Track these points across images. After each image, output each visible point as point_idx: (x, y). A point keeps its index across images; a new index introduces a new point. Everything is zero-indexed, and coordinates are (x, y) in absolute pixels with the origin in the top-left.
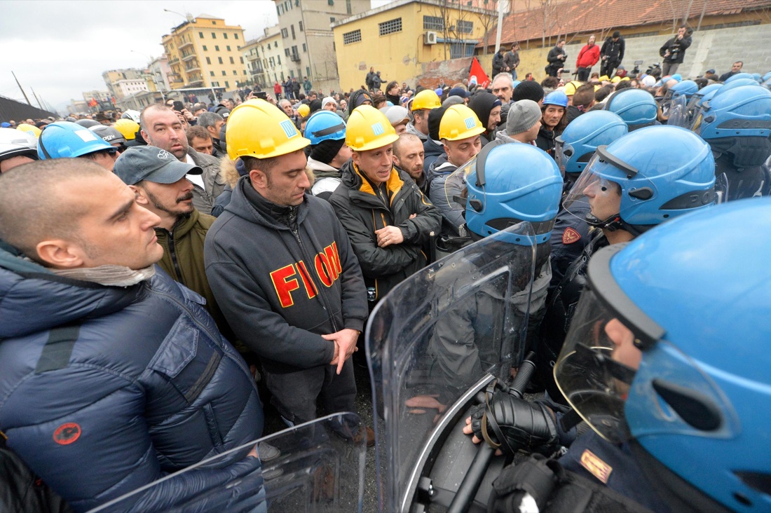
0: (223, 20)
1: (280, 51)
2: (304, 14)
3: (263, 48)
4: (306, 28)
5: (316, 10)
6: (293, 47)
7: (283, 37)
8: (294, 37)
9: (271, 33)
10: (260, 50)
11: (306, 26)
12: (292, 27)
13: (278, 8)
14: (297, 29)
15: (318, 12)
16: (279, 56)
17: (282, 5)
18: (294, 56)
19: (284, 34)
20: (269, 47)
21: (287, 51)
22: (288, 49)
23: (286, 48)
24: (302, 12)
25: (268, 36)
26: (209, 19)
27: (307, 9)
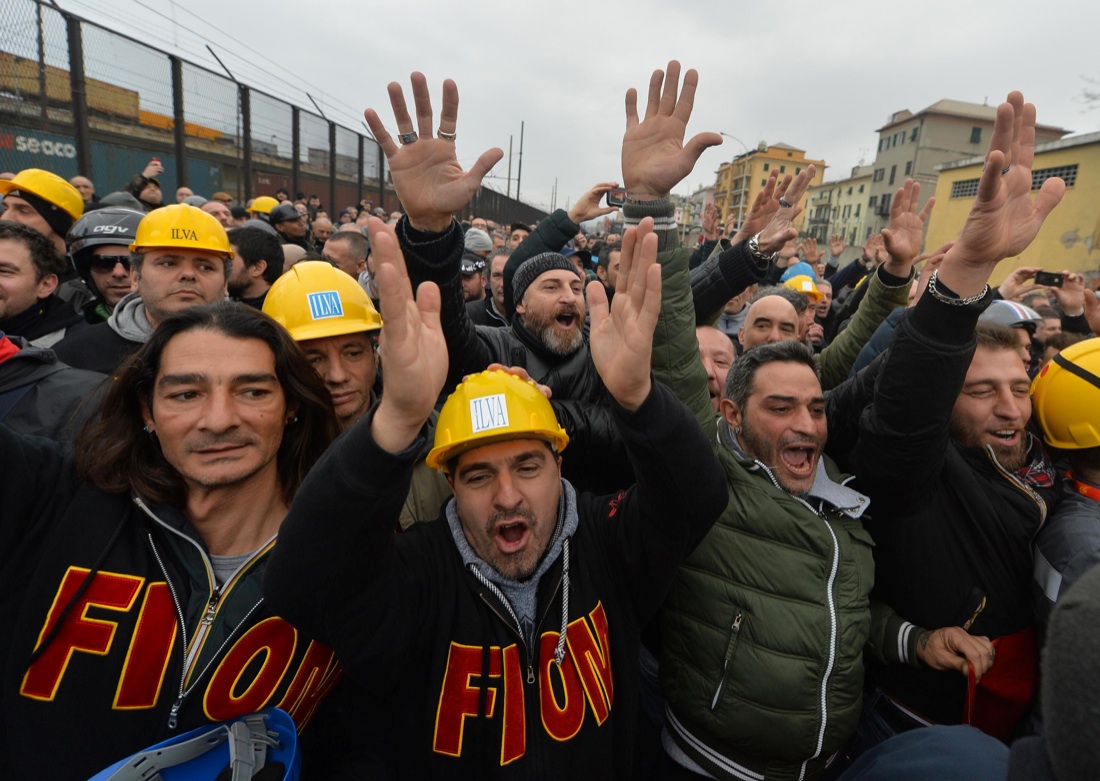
0: (803, 152)
1: (864, 200)
2: (920, 152)
3: (840, 192)
4: (916, 171)
5: (942, 147)
6: (884, 196)
7: (875, 180)
8: (891, 182)
9: (861, 173)
10: (835, 194)
11: (916, 168)
12: (894, 169)
13: (881, 142)
14: (901, 171)
15: (947, 151)
16: (859, 206)
17: (889, 139)
18: (882, 208)
19: (877, 175)
20: (850, 192)
21: (872, 201)
22: (876, 197)
23: (874, 195)
24: (918, 149)
25: (855, 177)
26: (785, 150)
27: (928, 145)
